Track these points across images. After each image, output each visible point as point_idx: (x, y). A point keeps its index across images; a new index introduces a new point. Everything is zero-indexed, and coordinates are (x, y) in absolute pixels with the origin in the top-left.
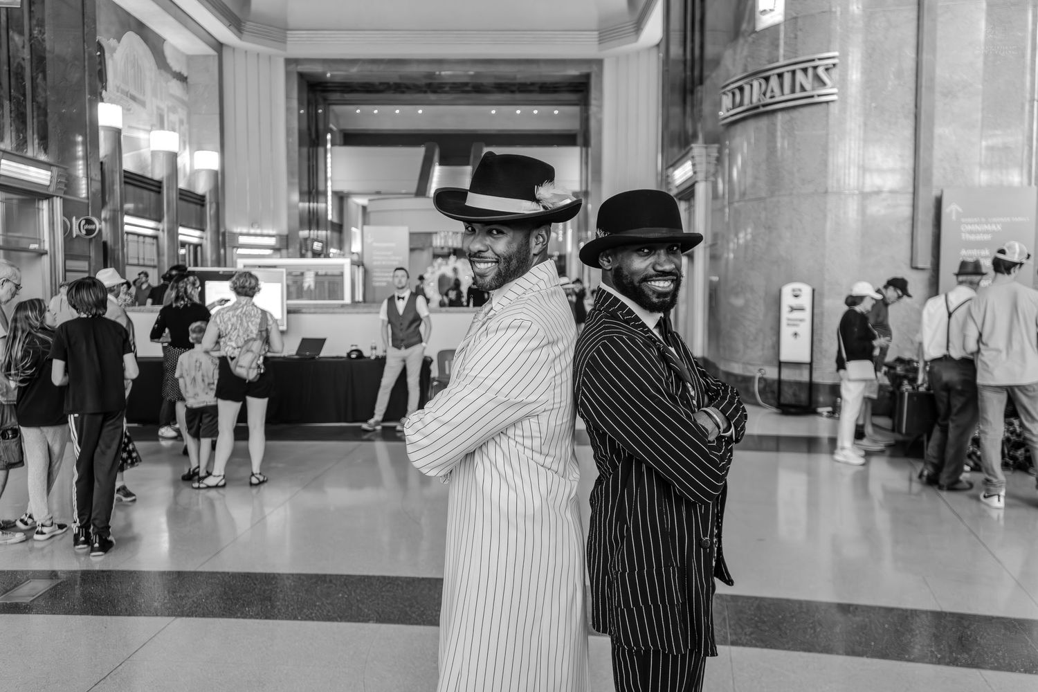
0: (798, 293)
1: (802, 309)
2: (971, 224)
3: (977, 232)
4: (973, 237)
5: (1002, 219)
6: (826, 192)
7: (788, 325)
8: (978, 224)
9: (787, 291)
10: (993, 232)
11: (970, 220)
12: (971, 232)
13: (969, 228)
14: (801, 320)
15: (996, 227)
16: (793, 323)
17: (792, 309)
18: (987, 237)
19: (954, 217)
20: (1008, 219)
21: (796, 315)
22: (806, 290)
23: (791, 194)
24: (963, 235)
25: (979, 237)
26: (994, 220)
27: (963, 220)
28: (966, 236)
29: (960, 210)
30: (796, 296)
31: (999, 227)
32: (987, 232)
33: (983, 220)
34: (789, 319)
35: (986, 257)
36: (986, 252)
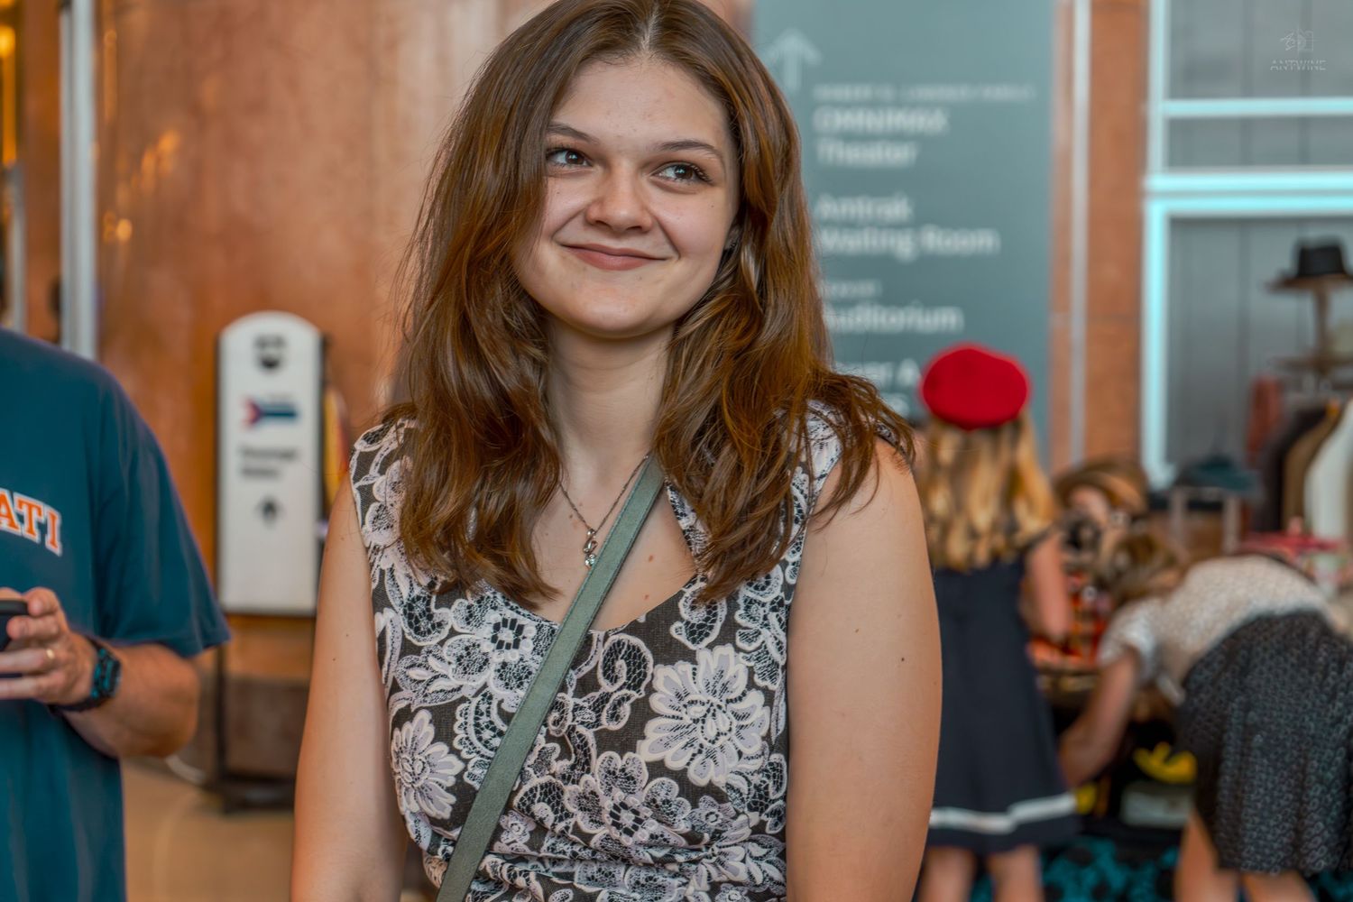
0: (272, 352)
1: (285, 413)
2: (848, 107)
3: (870, 138)
4: (854, 155)
5: (948, 93)
7: (249, 473)
8: (873, 105)
9: (240, 340)
10: (920, 139)
11: (844, 92)
12: (849, 137)
13: (841, 120)
14: (288, 455)
15: (931, 116)
16: (262, 465)
17: (260, 413)
18: (900, 155)
20: (968, 92)
21: (272, 435)
22: (300, 340)
25: (875, 155)
26: (924, 91)
27: (824, 92)
30: (270, 364)
31: (939, 120)
32: (898, 137)
33: (887, 92)
34: (248, 452)
35: (897, 226)
36: (898, 209)
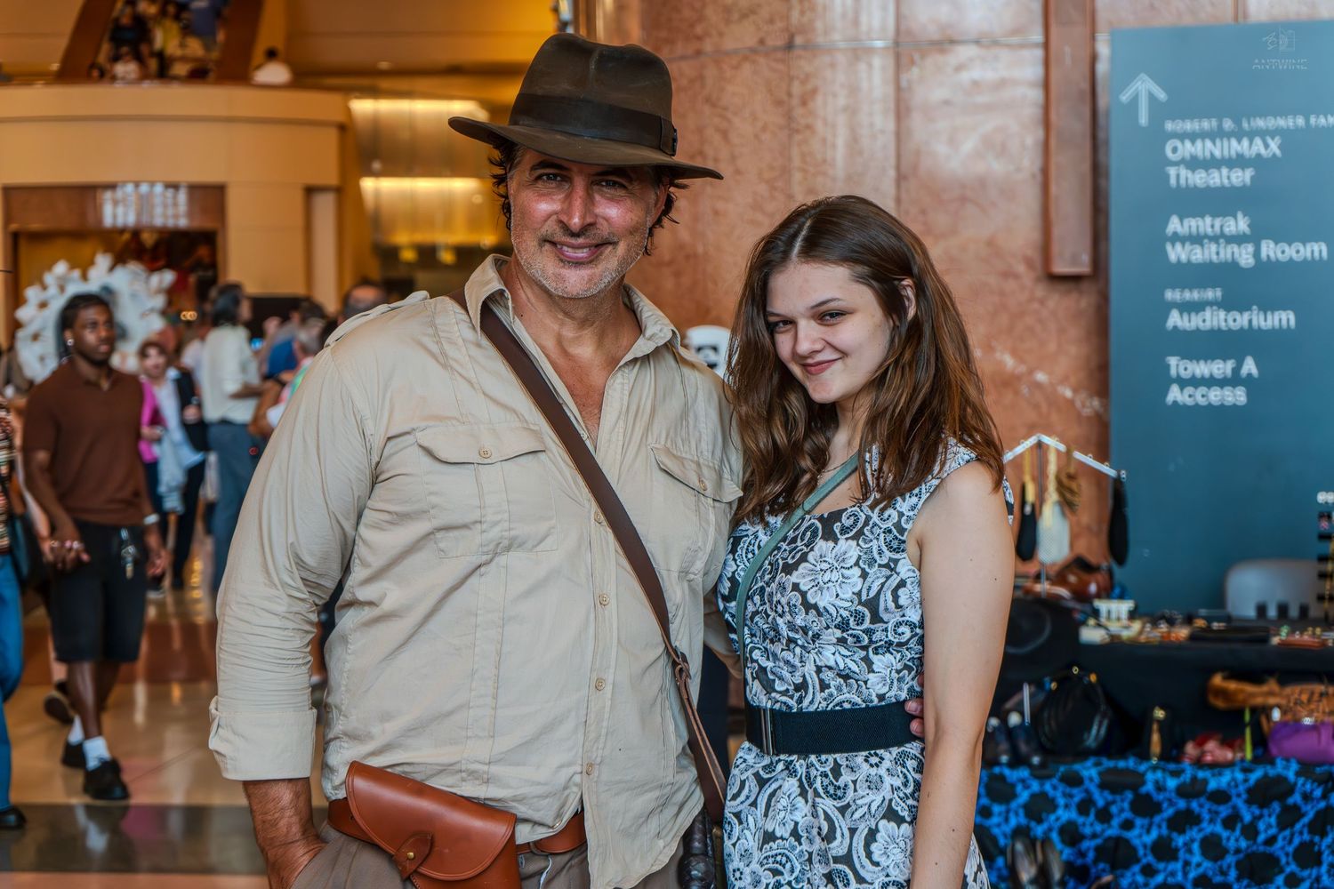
2: (1193, 137)
3: (1211, 164)
4: (1199, 179)
5: (1281, 122)
6: (790, 46)
8: (1213, 136)
10: (1257, 162)
11: (1189, 126)
12: (1194, 163)
13: (1187, 149)
15: (1267, 146)
18: (1240, 177)
19: (1143, 120)
20: (1300, 121)
23: (698, 53)
24: (1172, 171)
25: (1217, 178)
26: (1260, 123)
27: (1169, 126)
28: (1179, 176)
29: (1162, 96)
31: (1274, 146)
32: (1239, 162)
33: (1228, 124)
35: (1239, 239)
36: (1240, 224)
